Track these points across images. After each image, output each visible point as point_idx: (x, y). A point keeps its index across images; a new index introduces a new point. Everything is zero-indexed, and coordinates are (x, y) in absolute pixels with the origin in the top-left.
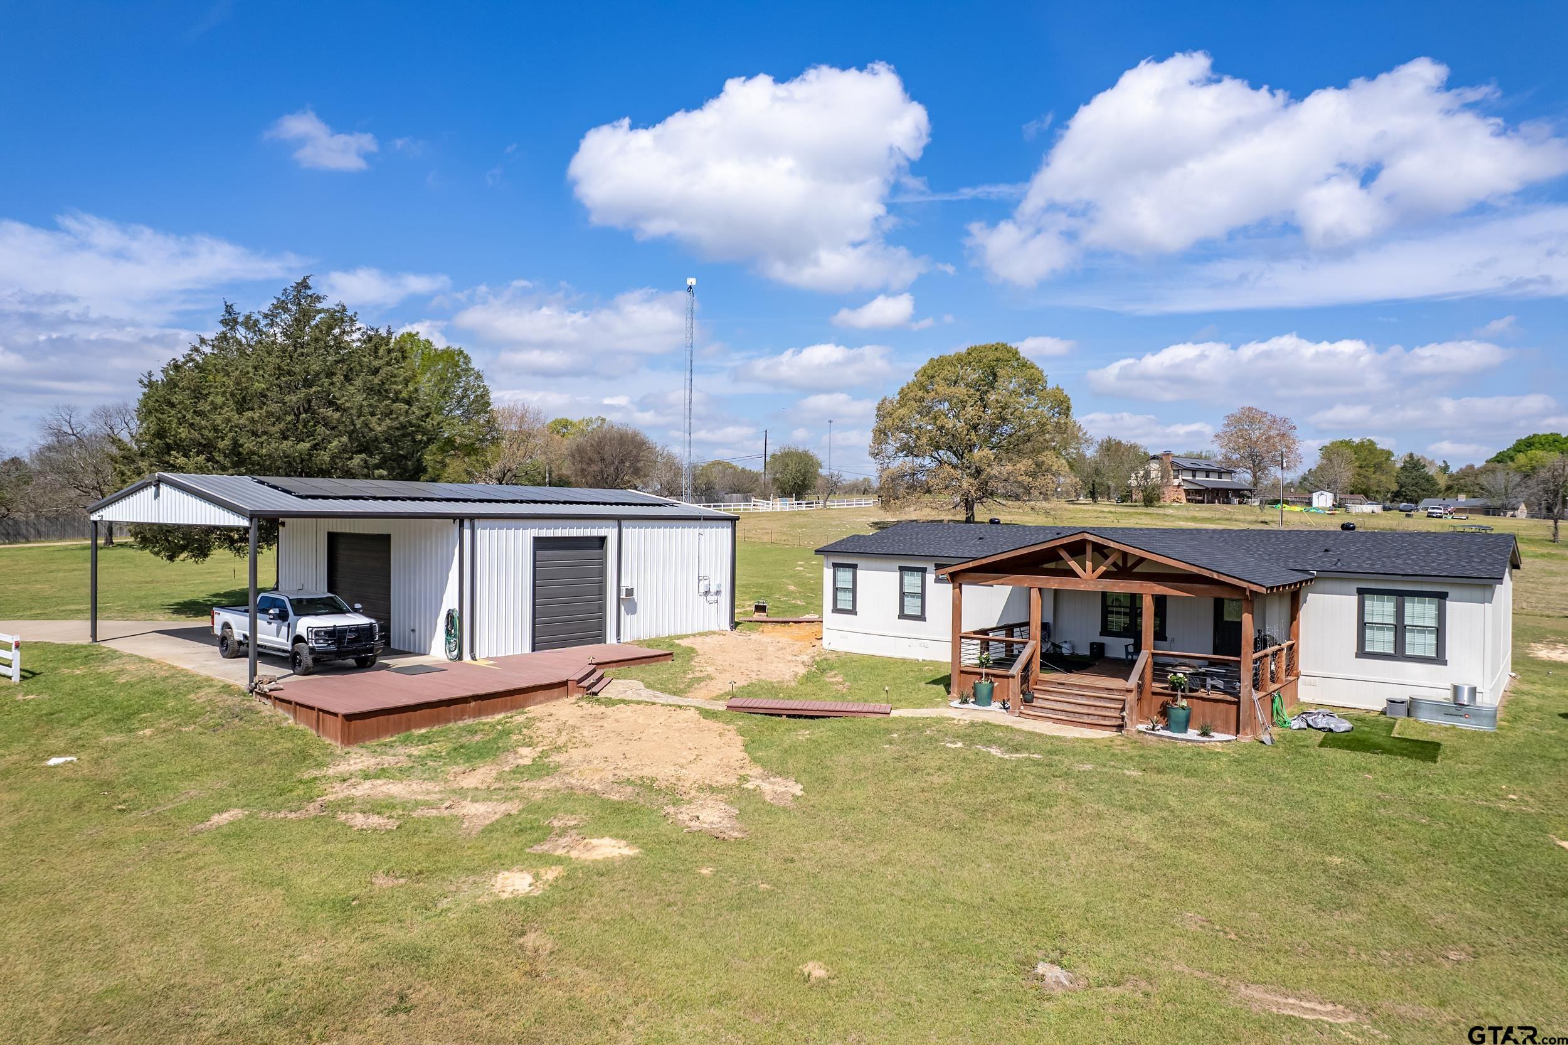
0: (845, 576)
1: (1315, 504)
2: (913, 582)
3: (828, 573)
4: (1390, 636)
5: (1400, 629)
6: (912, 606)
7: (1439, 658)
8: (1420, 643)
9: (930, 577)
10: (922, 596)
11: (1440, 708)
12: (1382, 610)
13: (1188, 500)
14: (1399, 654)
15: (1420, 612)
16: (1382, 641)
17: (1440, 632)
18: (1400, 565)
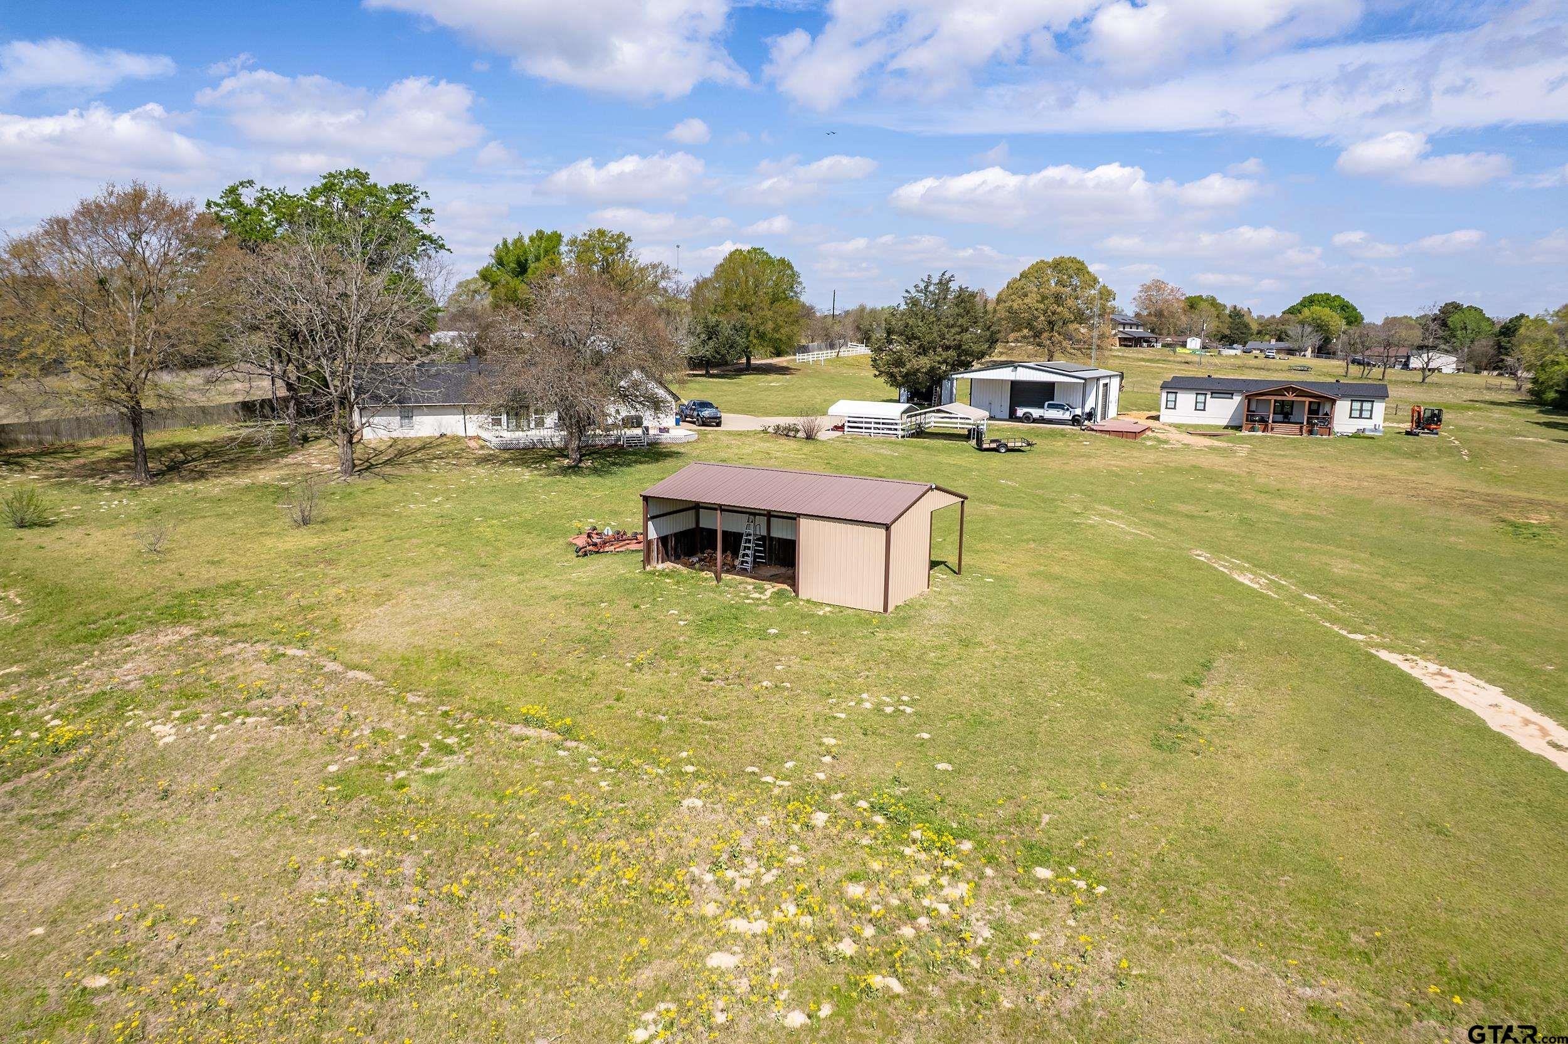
0: (1171, 397)
1: (1188, 346)
2: (1201, 398)
3: (1164, 395)
4: (1358, 412)
5: (1361, 410)
6: (1201, 406)
7: (1371, 418)
8: (1366, 414)
9: (1209, 396)
10: (1205, 403)
11: (1371, 431)
12: (1357, 405)
13: (1120, 345)
14: (1360, 417)
15: (1367, 406)
16: (1356, 414)
17: (1371, 411)
18: (1361, 393)
